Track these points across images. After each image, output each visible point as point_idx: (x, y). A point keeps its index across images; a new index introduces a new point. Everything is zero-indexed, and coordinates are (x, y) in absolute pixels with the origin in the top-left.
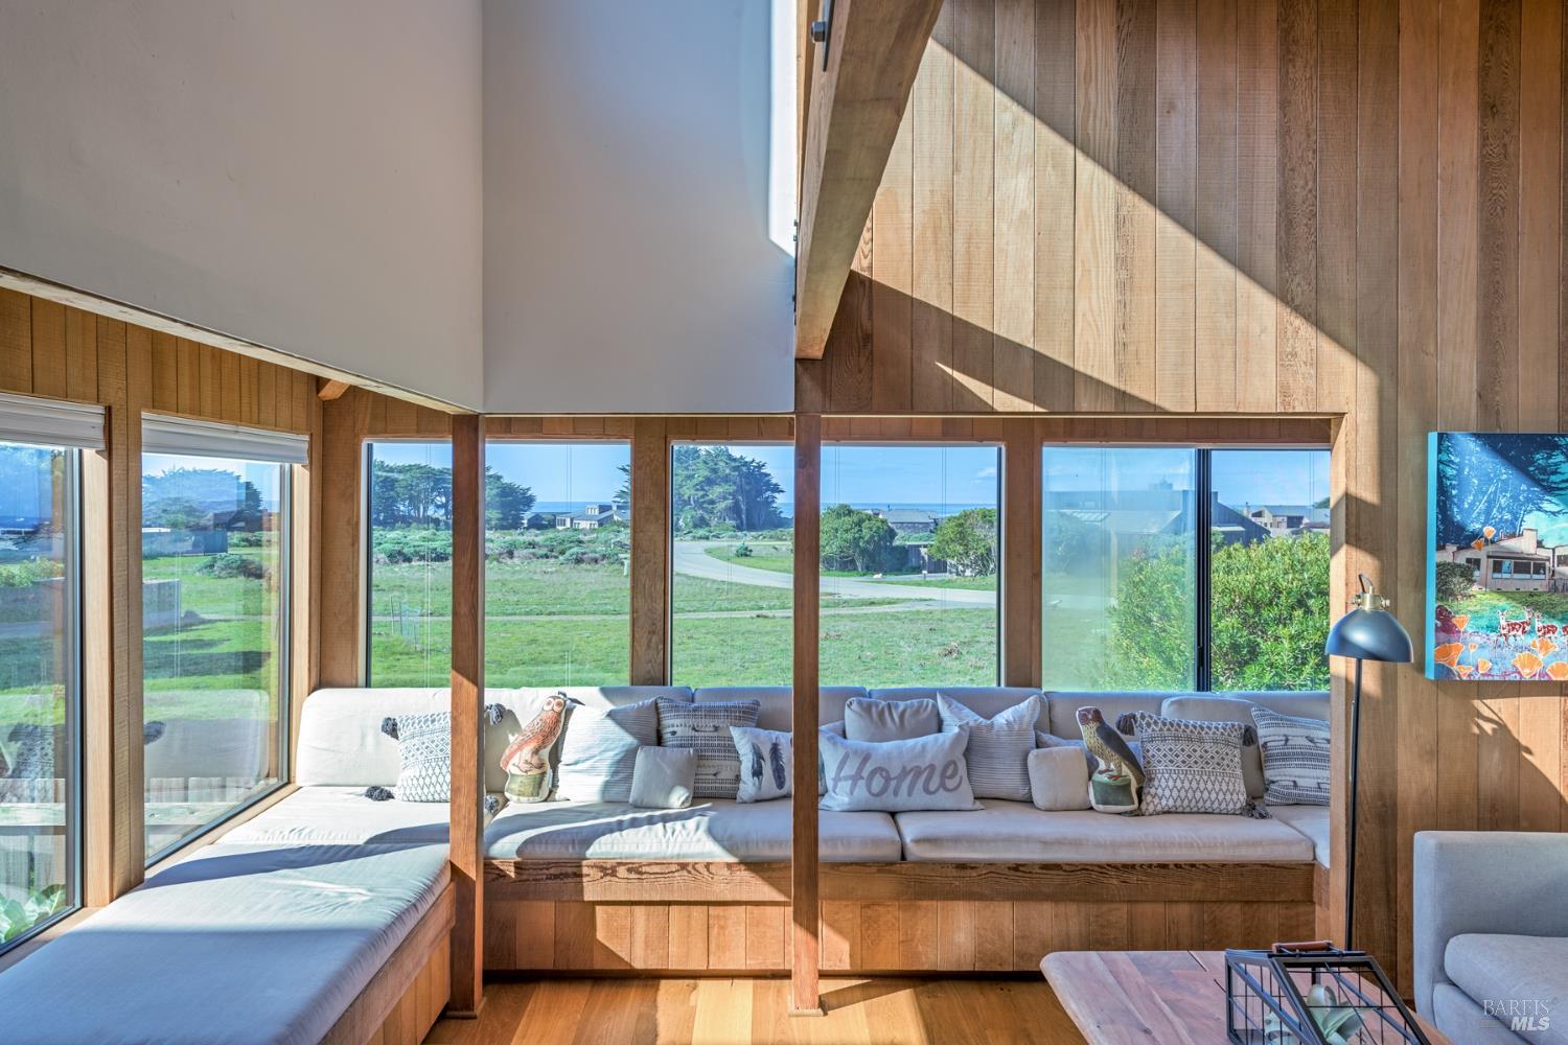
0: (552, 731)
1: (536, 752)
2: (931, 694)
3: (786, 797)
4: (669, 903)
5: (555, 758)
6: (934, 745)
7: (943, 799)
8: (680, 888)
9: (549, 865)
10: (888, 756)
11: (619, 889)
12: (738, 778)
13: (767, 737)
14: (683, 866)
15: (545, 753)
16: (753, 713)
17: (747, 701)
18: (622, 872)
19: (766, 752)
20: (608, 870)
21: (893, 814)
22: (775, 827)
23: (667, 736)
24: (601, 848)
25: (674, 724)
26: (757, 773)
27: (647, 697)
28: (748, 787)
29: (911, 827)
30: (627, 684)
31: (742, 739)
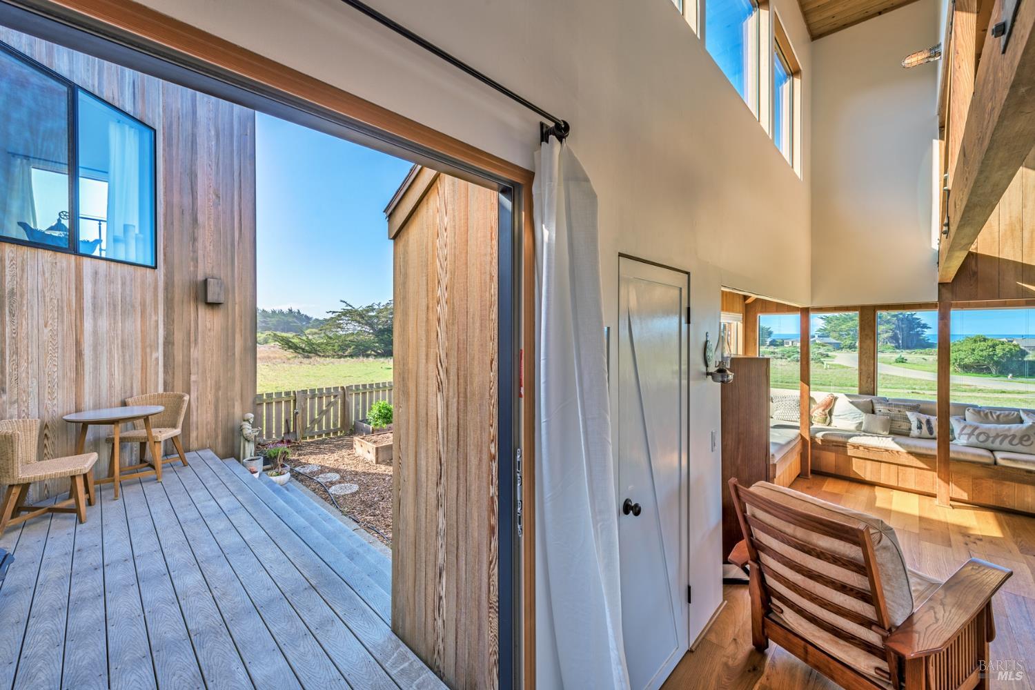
0: (829, 404)
1: (824, 410)
2: (1018, 410)
3: (934, 439)
4: (881, 462)
5: (830, 413)
6: (1015, 427)
7: (1020, 448)
8: (885, 457)
9: (833, 442)
10: (990, 429)
11: (860, 453)
12: (910, 429)
13: (924, 418)
14: (887, 451)
15: (827, 411)
16: (917, 408)
17: (914, 404)
18: (861, 448)
19: (924, 421)
20: (856, 447)
21: (992, 451)
22: (932, 447)
23: (877, 411)
24: (852, 440)
25: (878, 407)
26: (920, 427)
27: (867, 398)
28: (915, 432)
29: (999, 456)
30: (857, 393)
31: (913, 417)
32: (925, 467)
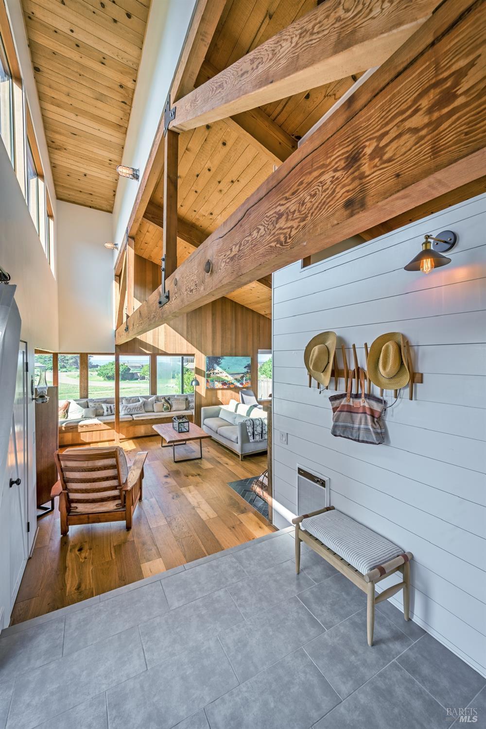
0: (67, 407)
1: (64, 411)
2: (138, 397)
3: (114, 414)
4: (93, 431)
5: (67, 412)
6: (138, 404)
7: (140, 412)
8: (95, 428)
9: (70, 426)
10: (131, 406)
11: (84, 429)
12: (104, 412)
13: (109, 405)
14: (96, 424)
15: (65, 411)
16: (106, 401)
17: (105, 400)
18: (84, 426)
19: (109, 407)
20: (82, 426)
21: (131, 415)
22: (113, 418)
23: (90, 406)
24: (80, 424)
25: (90, 404)
26: (107, 411)
27: (84, 401)
28: (106, 413)
29: (134, 416)
30: (79, 398)
31: (104, 406)
32: (109, 428)
